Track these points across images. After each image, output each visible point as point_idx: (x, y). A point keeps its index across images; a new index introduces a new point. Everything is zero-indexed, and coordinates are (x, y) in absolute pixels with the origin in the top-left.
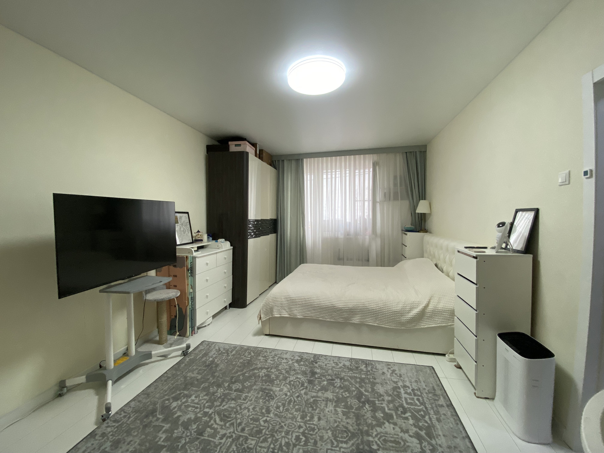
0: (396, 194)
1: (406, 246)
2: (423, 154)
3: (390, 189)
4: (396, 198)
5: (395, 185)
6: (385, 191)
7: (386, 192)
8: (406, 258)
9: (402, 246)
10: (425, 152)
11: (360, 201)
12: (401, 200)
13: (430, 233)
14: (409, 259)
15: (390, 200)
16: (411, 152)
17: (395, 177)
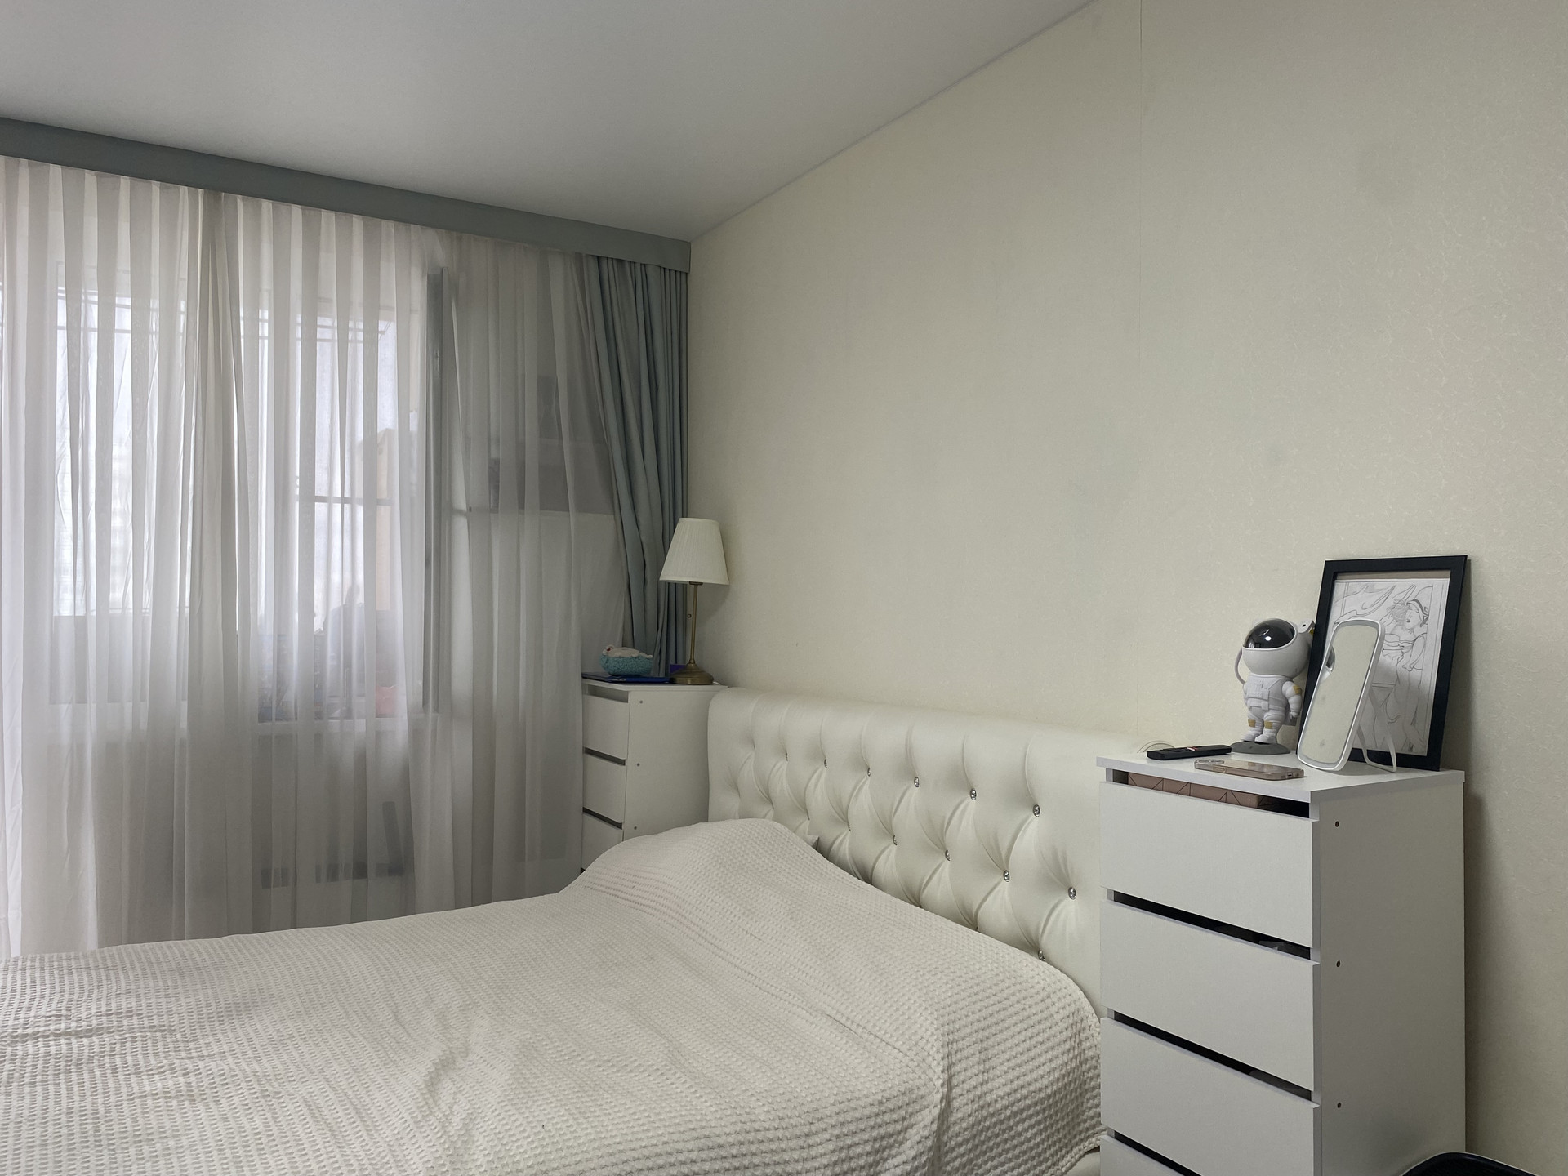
0: (551, 475)
1: (622, 762)
2: (673, 283)
3: (520, 447)
4: (553, 498)
5: (548, 425)
6: (494, 455)
7: (497, 462)
8: (619, 826)
9: (584, 761)
10: (684, 276)
11: (343, 500)
12: (582, 508)
13: (728, 683)
14: (641, 831)
15: (522, 506)
16: (620, 261)
17: (547, 387)
